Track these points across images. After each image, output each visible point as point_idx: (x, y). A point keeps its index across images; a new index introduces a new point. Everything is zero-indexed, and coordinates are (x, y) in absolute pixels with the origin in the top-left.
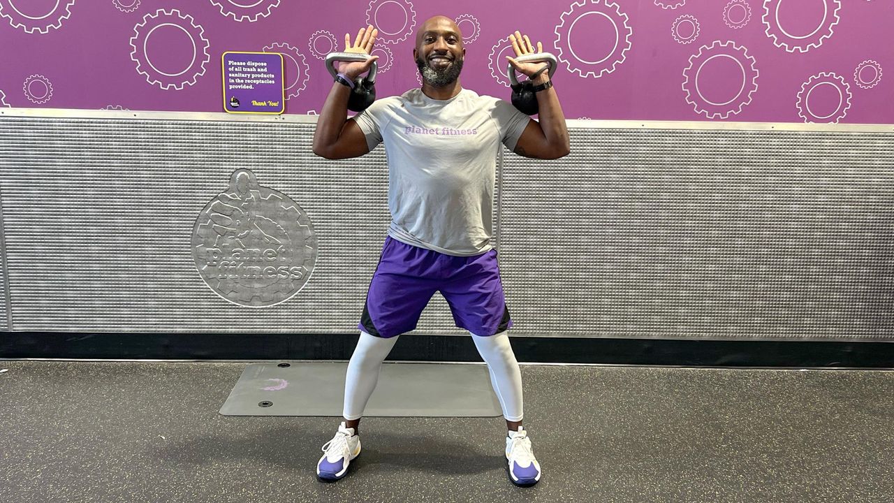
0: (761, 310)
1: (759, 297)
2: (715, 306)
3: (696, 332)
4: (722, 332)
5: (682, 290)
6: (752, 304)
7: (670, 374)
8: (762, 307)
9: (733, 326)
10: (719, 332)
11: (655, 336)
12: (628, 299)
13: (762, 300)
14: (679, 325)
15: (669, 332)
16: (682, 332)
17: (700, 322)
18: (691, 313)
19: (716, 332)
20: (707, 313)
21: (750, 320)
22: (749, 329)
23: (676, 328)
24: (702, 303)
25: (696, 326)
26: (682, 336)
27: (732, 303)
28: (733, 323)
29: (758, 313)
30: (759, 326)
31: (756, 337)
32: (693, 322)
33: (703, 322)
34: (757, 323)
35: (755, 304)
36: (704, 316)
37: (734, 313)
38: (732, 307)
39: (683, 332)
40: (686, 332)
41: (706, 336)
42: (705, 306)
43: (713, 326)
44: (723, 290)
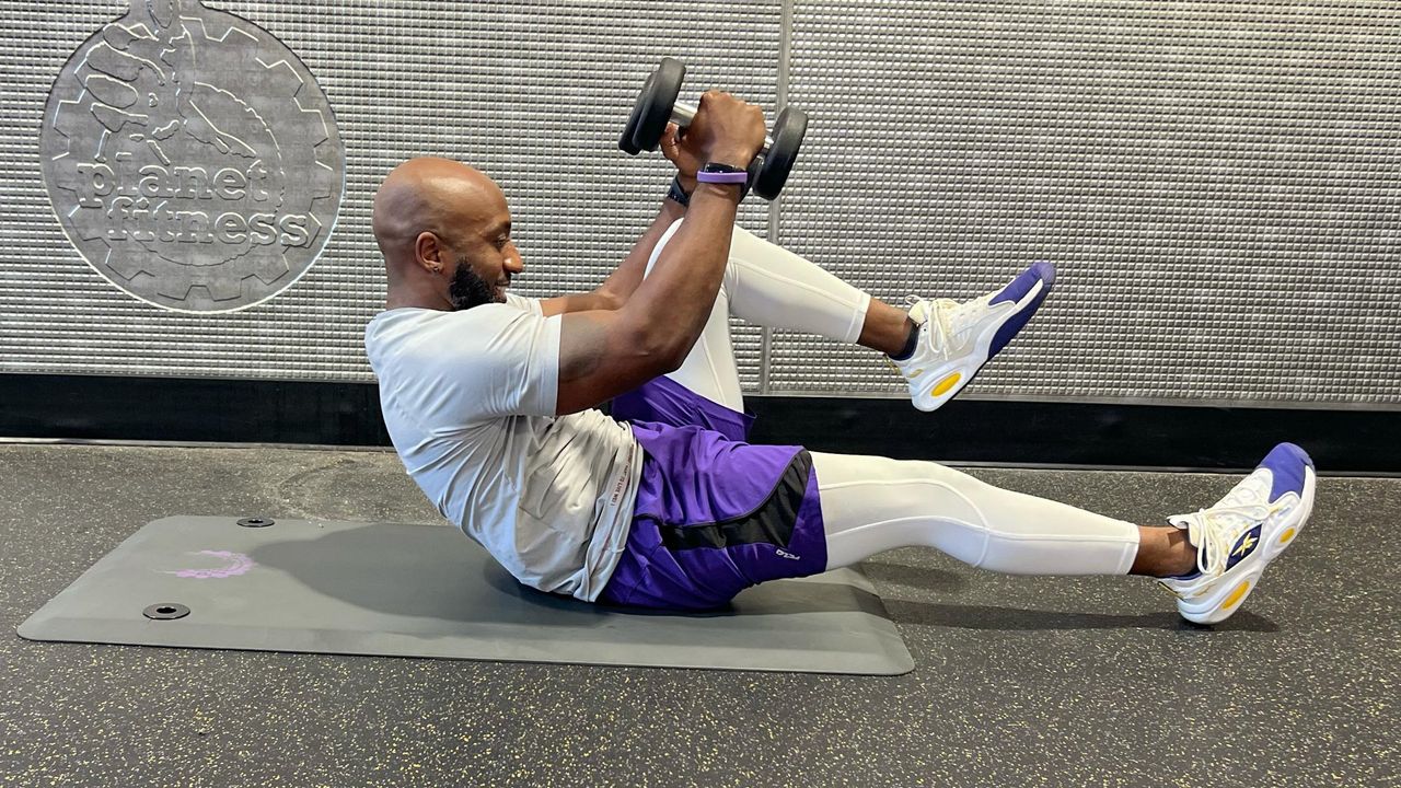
0: (1376, 338)
1: (1373, 307)
2: (1271, 328)
3: (1224, 388)
4: (1284, 390)
5: (1200, 286)
6: (1356, 322)
7: (1165, 482)
8: (1377, 330)
9: (1309, 375)
10: (1277, 390)
11: (1132, 396)
12: (1073, 307)
13: (1380, 315)
14: (1188, 372)
15: (1164, 387)
16: (1194, 388)
17: (1235, 366)
18: (1215, 342)
19: (1269, 390)
20: (1253, 343)
21: (1350, 361)
22: (1346, 384)
23: (1179, 379)
24: (1242, 319)
25: (1226, 373)
27: (1310, 321)
28: (1311, 368)
29: (1367, 346)
30: (1369, 376)
31: (1359, 401)
32: (1220, 365)
33: (1242, 366)
34: (1363, 369)
35: (1363, 322)
36: (1244, 350)
37: (1314, 345)
38: (1309, 329)
40: (1201, 388)
42: (1248, 327)
43: (1264, 374)
44: (1292, 289)
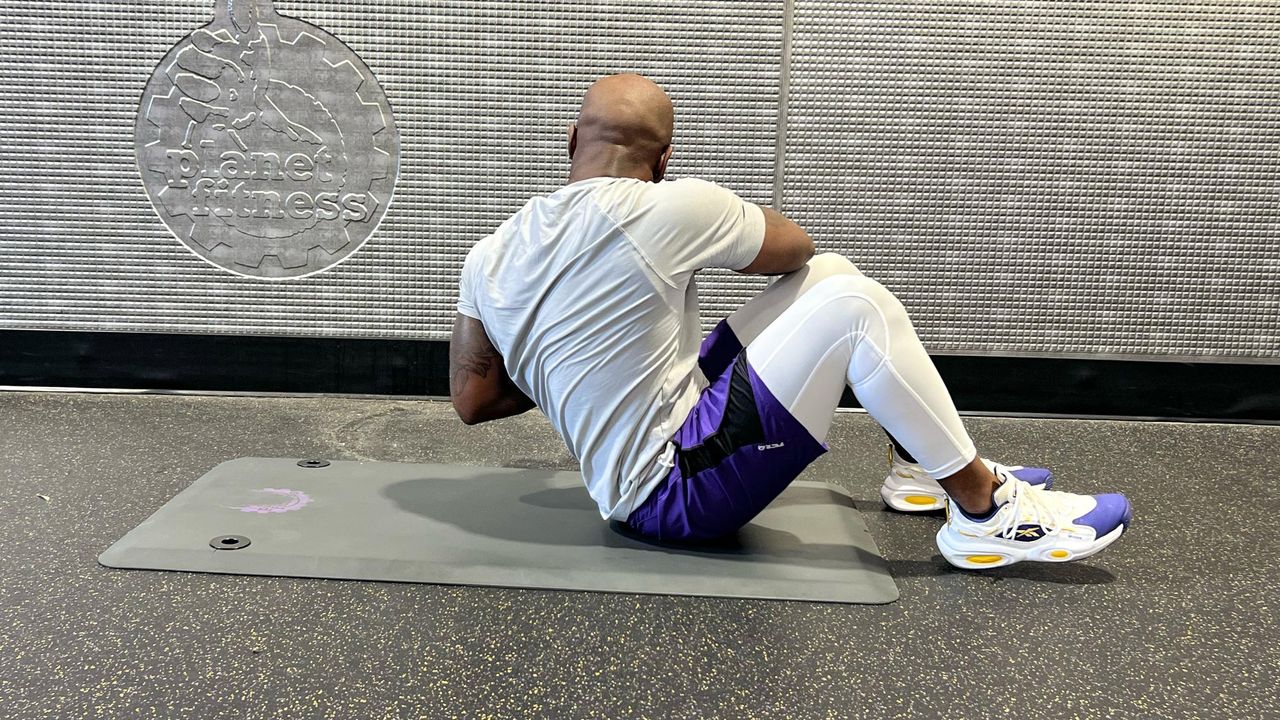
2: (1230, 291)
5: (1164, 254)
7: (1136, 429)
9: (1266, 334)
10: (1237, 347)
11: (1103, 352)
12: (1049, 272)
16: (1160, 345)
17: (1197, 325)
18: (1179, 304)
19: (1229, 347)
20: (1214, 305)
23: (1147, 338)
24: (1202, 283)
25: (1190, 332)
26: (1160, 353)
27: (1265, 285)
28: (1267, 327)
32: (1183, 325)
33: (1204, 325)
36: (1206, 312)
38: (1265, 292)
39: (1163, 346)
40: (1167, 345)
41: (1208, 355)
42: (1208, 290)
43: (1224, 333)
44: (1248, 256)
